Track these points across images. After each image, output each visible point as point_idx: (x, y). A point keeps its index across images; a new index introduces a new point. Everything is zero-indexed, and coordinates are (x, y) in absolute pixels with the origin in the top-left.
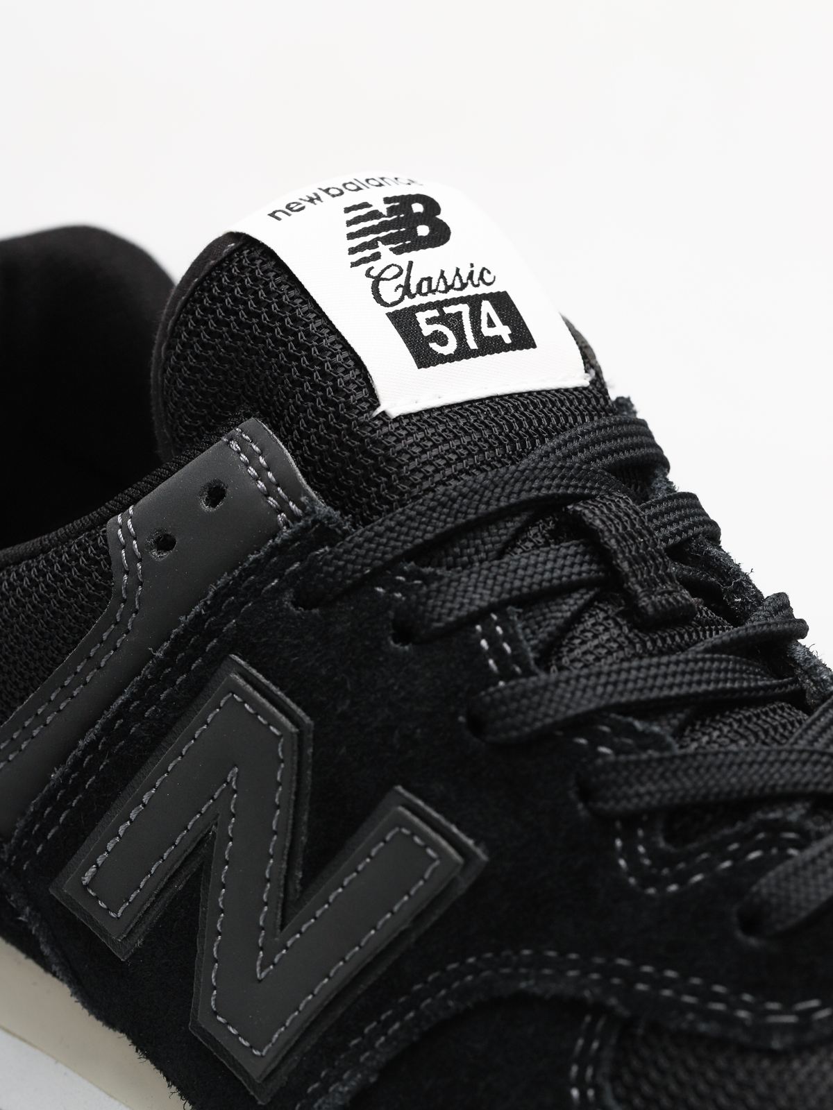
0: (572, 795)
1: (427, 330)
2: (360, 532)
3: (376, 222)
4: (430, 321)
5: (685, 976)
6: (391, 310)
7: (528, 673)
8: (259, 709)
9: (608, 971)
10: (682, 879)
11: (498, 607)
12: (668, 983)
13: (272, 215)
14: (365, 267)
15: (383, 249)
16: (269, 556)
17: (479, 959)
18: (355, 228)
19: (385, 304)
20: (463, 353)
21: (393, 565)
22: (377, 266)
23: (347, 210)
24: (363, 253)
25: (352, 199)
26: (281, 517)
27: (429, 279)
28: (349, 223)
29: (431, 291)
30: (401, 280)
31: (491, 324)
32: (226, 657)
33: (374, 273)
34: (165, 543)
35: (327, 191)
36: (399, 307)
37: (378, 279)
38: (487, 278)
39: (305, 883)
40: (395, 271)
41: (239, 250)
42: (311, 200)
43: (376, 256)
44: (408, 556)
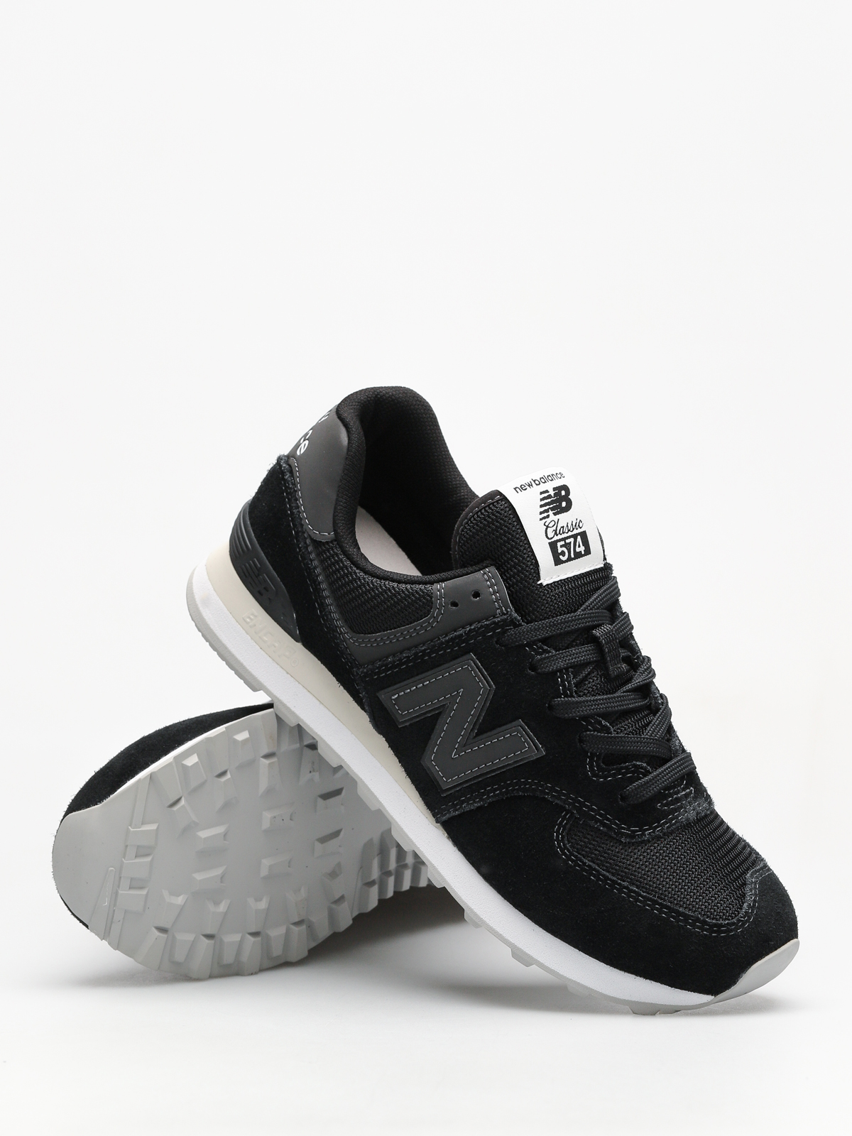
0: (577, 740)
1: (560, 550)
2: (525, 626)
3: (549, 500)
4: (561, 546)
5: (599, 809)
6: (550, 541)
7: (572, 696)
8: (477, 675)
9: (575, 800)
10: (605, 777)
11: (567, 669)
12: (593, 810)
13: (515, 489)
14: (544, 521)
15: (551, 513)
16: (491, 624)
17: (533, 781)
18: (543, 502)
19: (548, 538)
20: (570, 559)
21: (534, 642)
22: (548, 520)
23: (541, 493)
24: (544, 515)
25: (543, 487)
26: (498, 611)
27: (563, 527)
28: (541, 500)
29: (563, 533)
30: (554, 528)
31: (579, 546)
32: (469, 652)
33: (546, 524)
34: (455, 604)
35: (534, 481)
36: (553, 540)
37: (548, 527)
38: (581, 525)
39: (477, 735)
40: (553, 523)
41: (502, 500)
42: (529, 486)
43: (548, 516)
44: (540, 640)
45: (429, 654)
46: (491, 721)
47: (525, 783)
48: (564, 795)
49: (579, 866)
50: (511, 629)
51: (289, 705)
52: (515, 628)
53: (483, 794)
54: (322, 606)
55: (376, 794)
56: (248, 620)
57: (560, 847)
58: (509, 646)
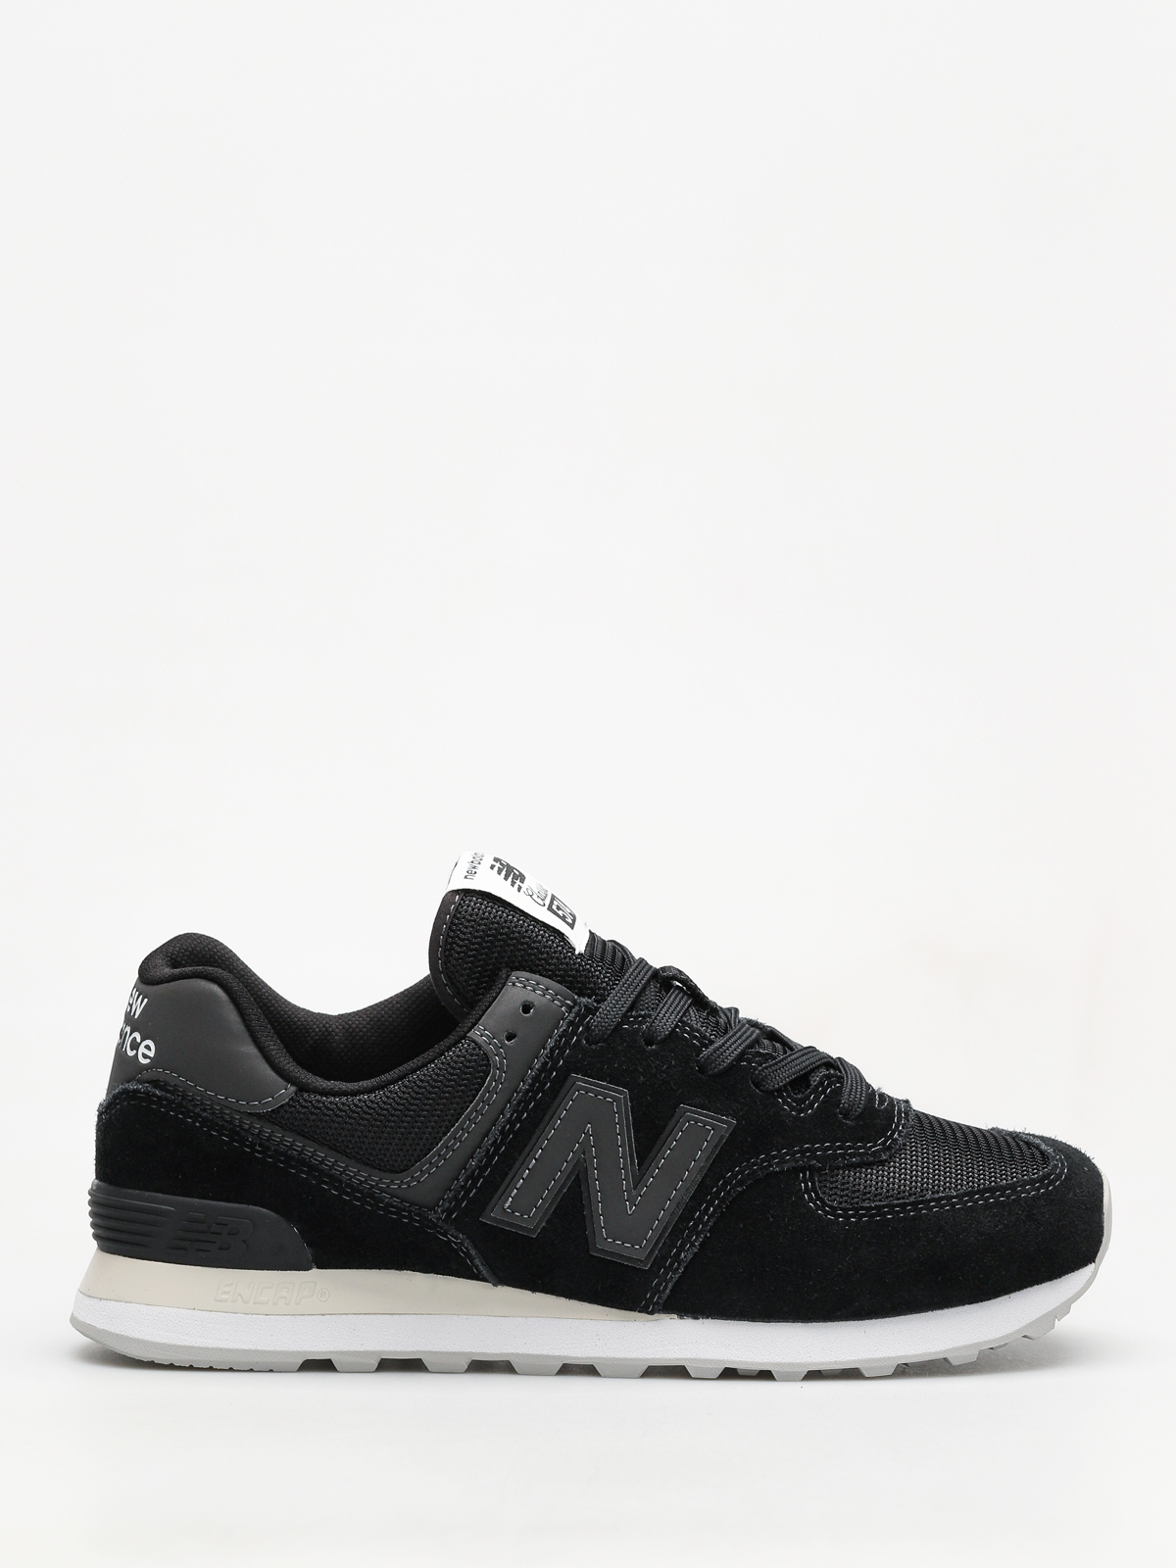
2: (604, 1006)
7: (712, 1042)
8: (597, 1093)
9: (803, 1152)
10: (811, 1107)
11: (680, 1021)
16: (567, 1028)
17: (741, 1166)
21: (627, 1015)
22: (524, 889)
26: (564, 1009)
30: (535, 894)
32: (569, 1075)
34: (509, 1038)
43: (520, 886)
44: (630, 1009)
45: (518, 1118)
46: (649, 1133)
47: (734, 1176)
48: (786, 1154)
49: (864, 1215)
50: (591, 1019)
51: (352, 1349)
52: (594, 1015)
53: (696, 1225)
54: (334, 1180)
55: (545, 1353)
56: (224, 1296)
57: (827, 1213)
58: (606, 1037)
